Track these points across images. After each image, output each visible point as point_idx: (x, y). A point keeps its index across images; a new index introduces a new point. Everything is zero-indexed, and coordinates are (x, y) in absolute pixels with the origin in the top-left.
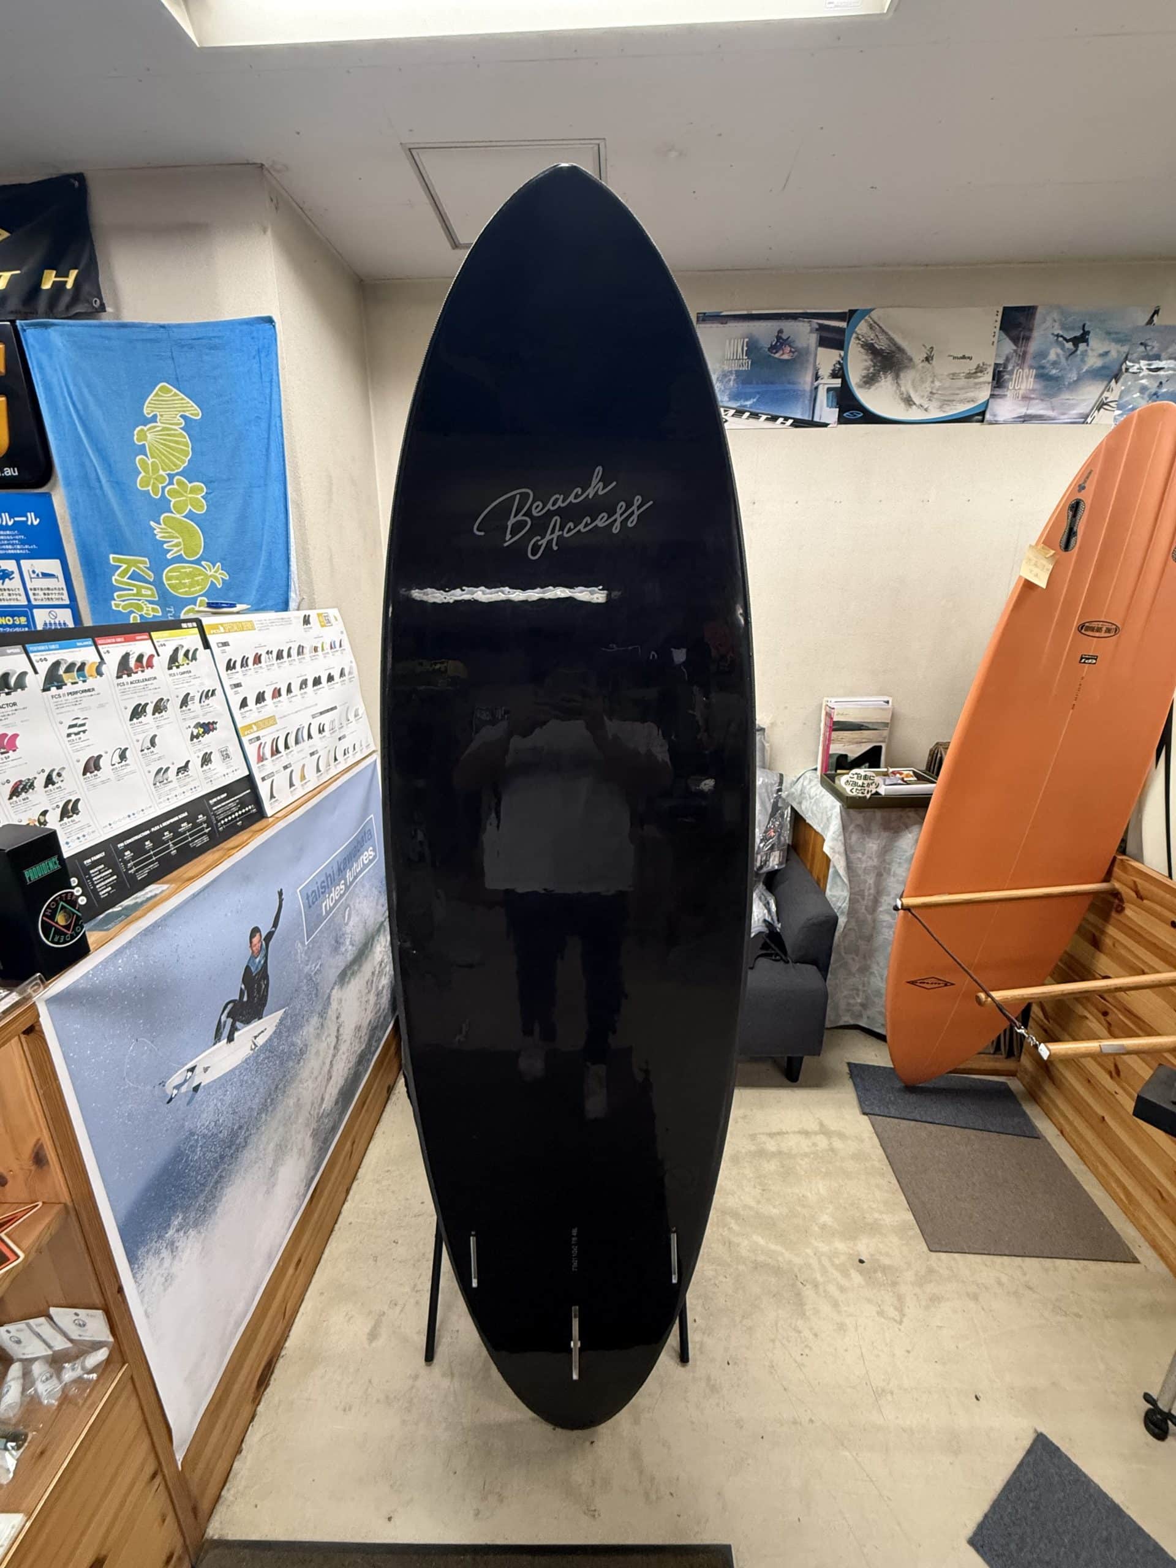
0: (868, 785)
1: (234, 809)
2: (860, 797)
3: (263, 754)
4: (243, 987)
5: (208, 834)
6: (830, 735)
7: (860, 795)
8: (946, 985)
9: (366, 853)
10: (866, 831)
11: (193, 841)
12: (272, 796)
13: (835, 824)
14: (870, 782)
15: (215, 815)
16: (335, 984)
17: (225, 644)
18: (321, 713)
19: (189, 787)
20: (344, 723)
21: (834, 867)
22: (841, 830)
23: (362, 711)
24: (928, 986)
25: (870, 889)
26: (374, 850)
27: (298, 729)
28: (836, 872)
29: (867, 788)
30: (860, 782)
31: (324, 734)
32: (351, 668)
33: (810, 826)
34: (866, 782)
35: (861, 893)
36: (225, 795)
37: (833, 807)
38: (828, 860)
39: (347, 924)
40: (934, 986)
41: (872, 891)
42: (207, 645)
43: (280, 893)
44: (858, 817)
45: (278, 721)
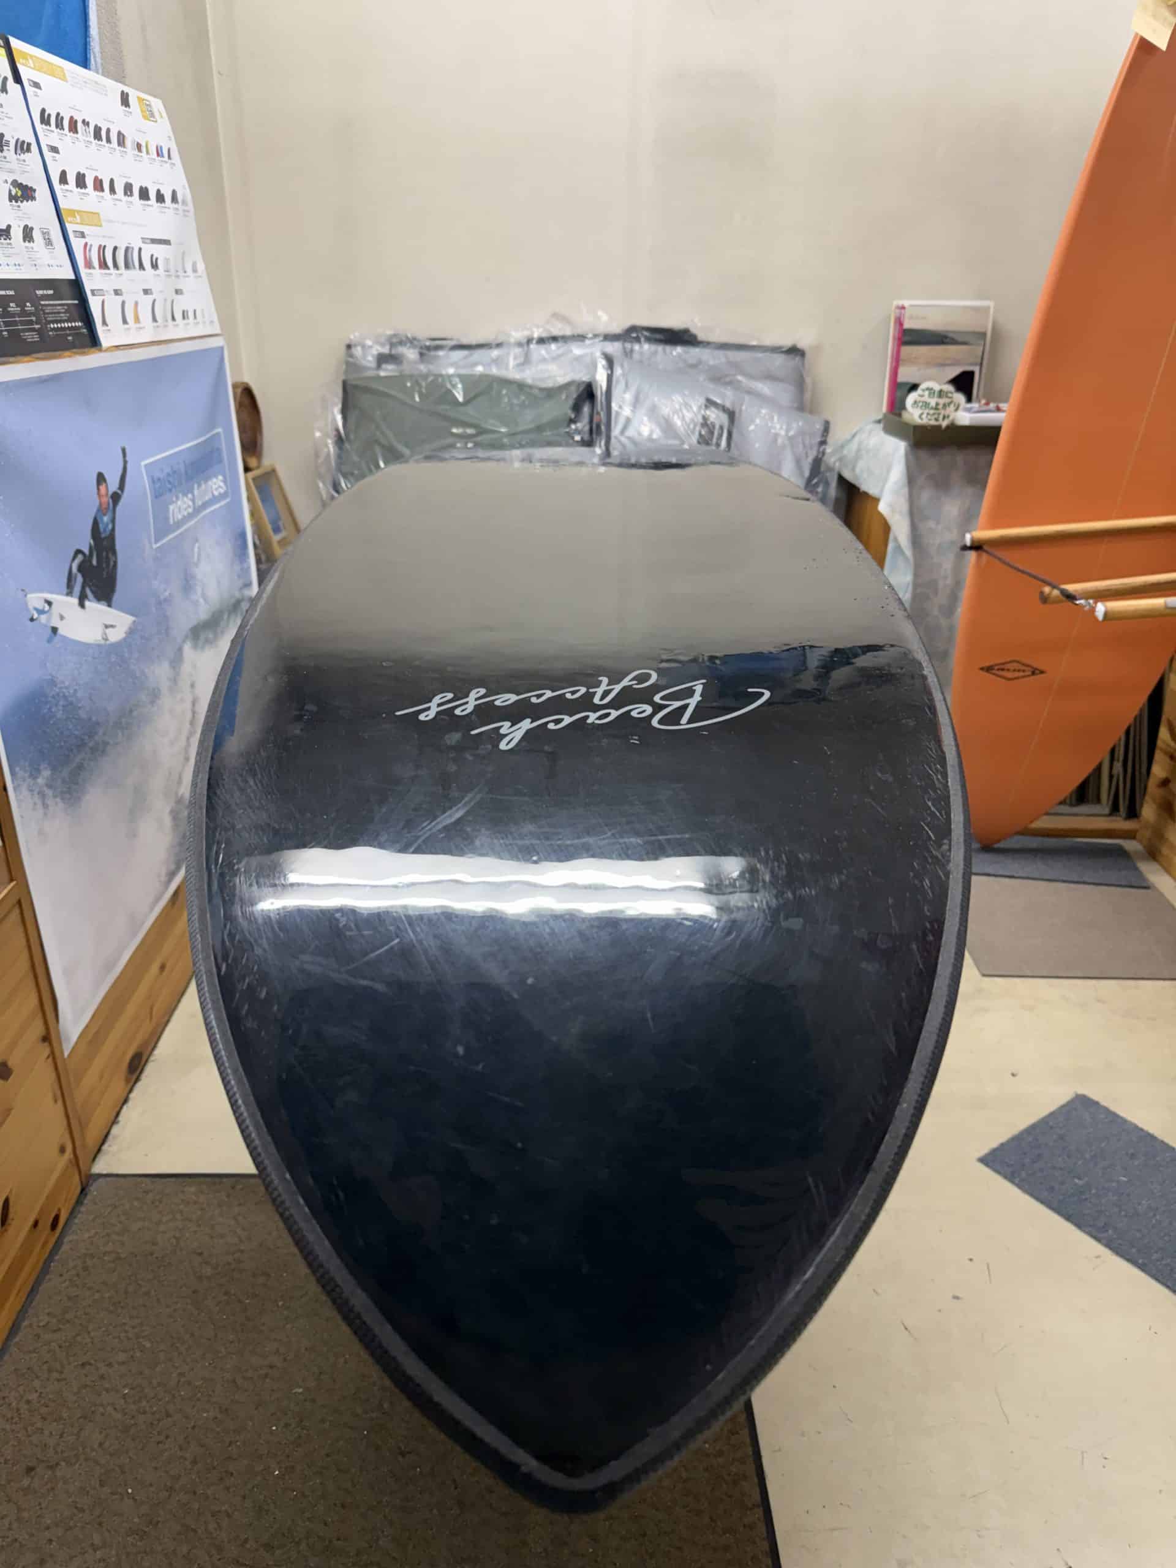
0: (945, 406)
1: (64, 316)
2: (933, 427)
3: (90, 258)
4: (92, 542)
5: (38, 331)
6: (898, 352)
7: (933, 423)
8: (1033, 673)
9: (214, 480)
10: (942, 484)
11: (24, 330)
12: (104, 323)
13: (897, 472)
14: (947, 400)
15: (45, 313)
16: (186, 637)
17: (36, 85)
18: (154, 241)
19: (11, 261)
20: (181, 273)
21: (896, 539)
22: (905, 480)
23: (201, 266)
24: (1009, 675)
25: (946, 578)
26: (225, 481)
27: (127, 249)
28: (898, 548)
29: (942, 412)
30: (933, 402)
31: (157, 272)
32: (184, 195)
33: (866, 494)
34: (942, 401)
35: (933, 585)
36: (51, 292)
37: (897, 449)
38: (886, 528)
39: (197, 565)
40: (1017, 674)
41: (949, 581)
42: (18, 79)
43: (124, 451)
44: (932, 462)
45: (104, 224)
